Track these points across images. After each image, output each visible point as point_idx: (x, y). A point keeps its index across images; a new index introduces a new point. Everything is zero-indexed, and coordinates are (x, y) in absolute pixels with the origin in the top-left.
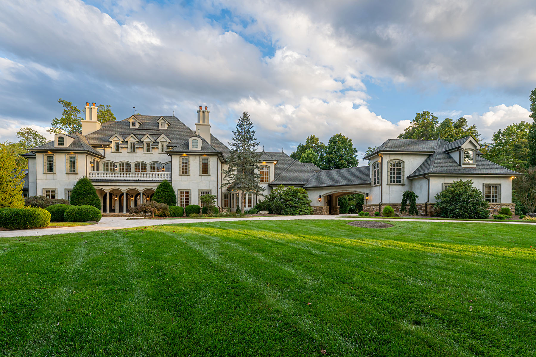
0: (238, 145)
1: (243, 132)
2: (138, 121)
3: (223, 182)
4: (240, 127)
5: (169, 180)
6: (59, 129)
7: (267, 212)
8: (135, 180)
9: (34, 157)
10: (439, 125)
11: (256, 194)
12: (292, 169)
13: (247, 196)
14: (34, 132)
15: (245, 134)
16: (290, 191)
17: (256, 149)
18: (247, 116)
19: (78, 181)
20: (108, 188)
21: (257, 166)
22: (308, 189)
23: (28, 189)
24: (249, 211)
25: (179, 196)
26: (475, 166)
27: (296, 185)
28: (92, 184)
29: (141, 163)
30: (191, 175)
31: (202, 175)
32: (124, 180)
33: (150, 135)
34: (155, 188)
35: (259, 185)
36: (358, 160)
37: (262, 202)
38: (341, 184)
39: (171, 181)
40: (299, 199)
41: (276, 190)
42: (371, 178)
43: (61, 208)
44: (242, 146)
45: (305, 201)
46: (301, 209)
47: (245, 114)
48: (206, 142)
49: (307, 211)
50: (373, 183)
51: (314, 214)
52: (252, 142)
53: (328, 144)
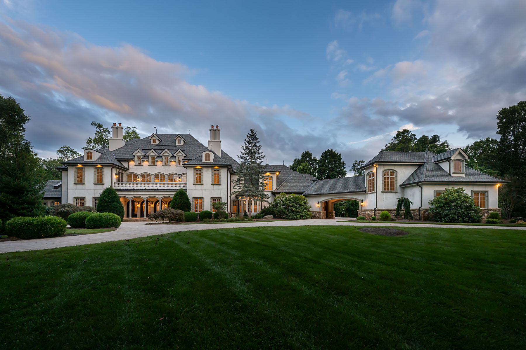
0: (246, 158)
1: (250, 147)
2: (158, 138)
3: (233, 190)
4: (248, 142)
5: (185, 189)
6: (92, 147)
7: (271, 216)
8: (155, 189)
9: (66, 170)
10: (416, 141)
11: (262, 201)
12: (292, 179)
13: (253, 202)
14: (72, 150)
15: (252, 148)
16: (291, 199)
17: (262, 162)
18: (254, 132)
19: (104, 190)
20: (131, 196)
21: (263, 176)
22: (307, 196)
23: (61, 197)
24: (255, 216)
25: (194, 203)
26: (464, 175)
27: (297, 193)
28: (117, 192)
29: (160, 175)
30: (204, 184)
31: (213, 185)
32: (145, 189)
33: (168, 150)
34: (172, 196)
35: (264, 193)
36: (346, 171)
37: (267, 207)
38: (337, 191)
39: (187, 189)
40: (300, 205)
41: (279, 197)
42: (365, 186)
43: (83, 215)
44: (250, 159)
45: (305, 207)
46: (302, 213)
47: (252, 131)
48: (217, 155)
49: (307, 216)
50: (367, 191)
51: (313, 219)
52: (259, 155)
53: (321, 158)
